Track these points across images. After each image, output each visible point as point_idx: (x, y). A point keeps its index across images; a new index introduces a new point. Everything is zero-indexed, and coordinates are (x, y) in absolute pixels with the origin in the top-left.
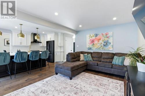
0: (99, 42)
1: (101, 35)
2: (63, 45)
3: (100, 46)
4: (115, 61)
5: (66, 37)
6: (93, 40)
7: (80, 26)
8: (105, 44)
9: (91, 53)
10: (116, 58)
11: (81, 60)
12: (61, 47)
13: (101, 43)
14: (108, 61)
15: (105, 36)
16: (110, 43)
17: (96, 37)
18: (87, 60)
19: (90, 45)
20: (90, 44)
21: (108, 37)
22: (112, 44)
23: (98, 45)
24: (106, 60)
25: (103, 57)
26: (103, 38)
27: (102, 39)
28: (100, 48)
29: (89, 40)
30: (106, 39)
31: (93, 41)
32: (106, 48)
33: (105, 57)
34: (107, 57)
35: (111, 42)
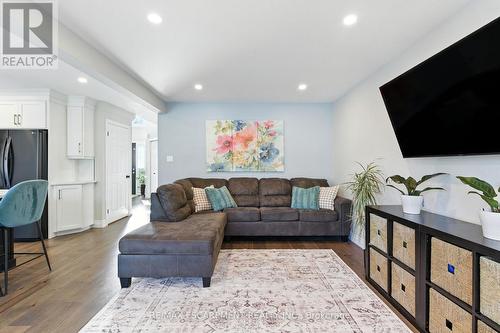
0: (246, 146)
1: (254, 127)
2: (95, 152)
3: (250, 160)
4: (299, 201)
5: (108, 121)
6: (229, 139)
7: (198, 87)
8: (265, 153)
9: (227, 183)
10: (299, 192)
11: (198, 209)
12: (78, 161)
13: (255, 152)
14: (280, 201)
15: (265, 130)
16: (278, 153)
17: (238, 130)
18: (223, 205)
19: (220, 156)
20: (218, 152)
21: (271, 135)
22: (281, 154)
23: (246, 155)
24: (274, 201)
25: (264, 191)
26: (258, 137)
27: (255, 140)
28: (250, 165)
29: (216, 138)
30: (268, 140)
31: (228, 144)
32: (267, 165)
33: (271, 192)
34: (276, 192)
35: (279, 149)
